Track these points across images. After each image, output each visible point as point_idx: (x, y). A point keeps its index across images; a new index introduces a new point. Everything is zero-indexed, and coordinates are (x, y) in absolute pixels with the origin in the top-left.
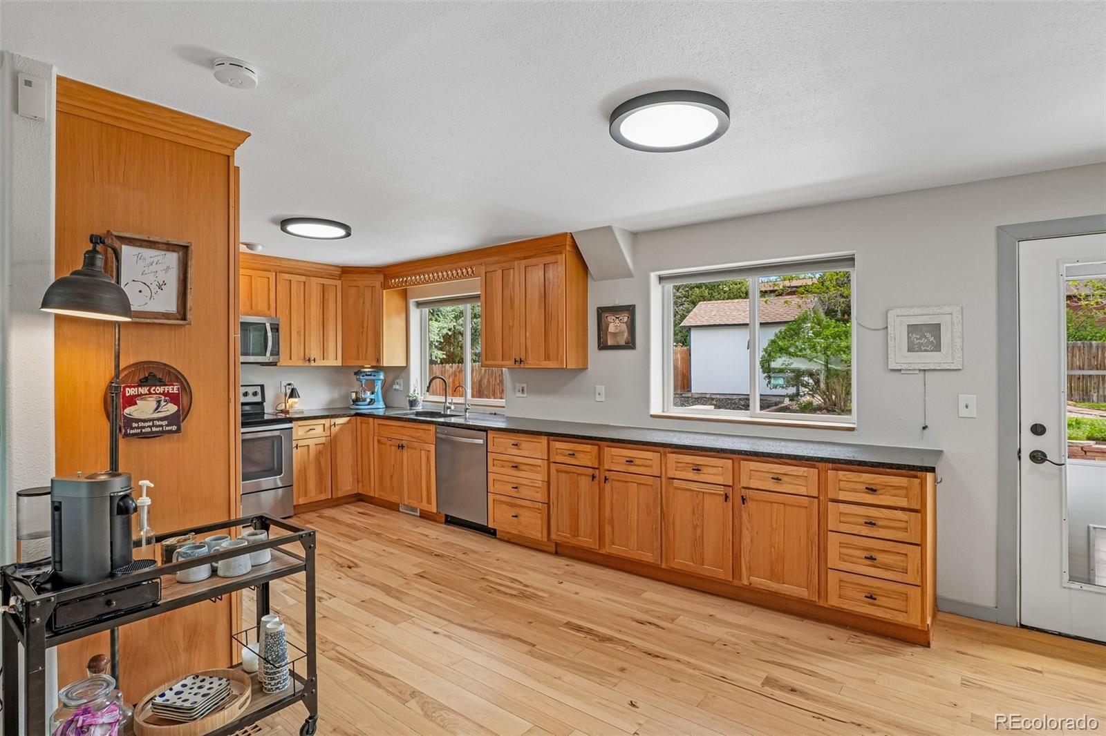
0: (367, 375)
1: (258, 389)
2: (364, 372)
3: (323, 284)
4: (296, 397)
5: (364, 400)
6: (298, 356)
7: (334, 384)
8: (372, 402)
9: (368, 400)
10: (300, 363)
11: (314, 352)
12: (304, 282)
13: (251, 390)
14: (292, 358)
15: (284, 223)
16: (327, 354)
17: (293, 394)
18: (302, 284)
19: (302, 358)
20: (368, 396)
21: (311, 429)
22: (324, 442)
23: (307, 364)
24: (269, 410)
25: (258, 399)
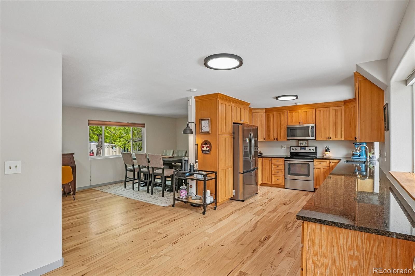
0: (357, 144)
1: (314, 148)
2: (356, 143)
3: (335, 109)
4: (328, 152)
5: (357, 155)
6: (324, 137)
7: (348, 147)
8: (360, 156)
9: (358, 155)
10: (325, 139)
11: (331, 135)
12: (327, 110)
13: (312, 148)
14: (322, 138)
15: (277, 98)
16: (337, 136)
17: (327, 150)
18: (326, 110)
19: (326, 138)
20: (358, 153)
21: (321, 163)
22: (327, 168)
23: (328, 140)
24: (319, 155)
25: (314, 151)
